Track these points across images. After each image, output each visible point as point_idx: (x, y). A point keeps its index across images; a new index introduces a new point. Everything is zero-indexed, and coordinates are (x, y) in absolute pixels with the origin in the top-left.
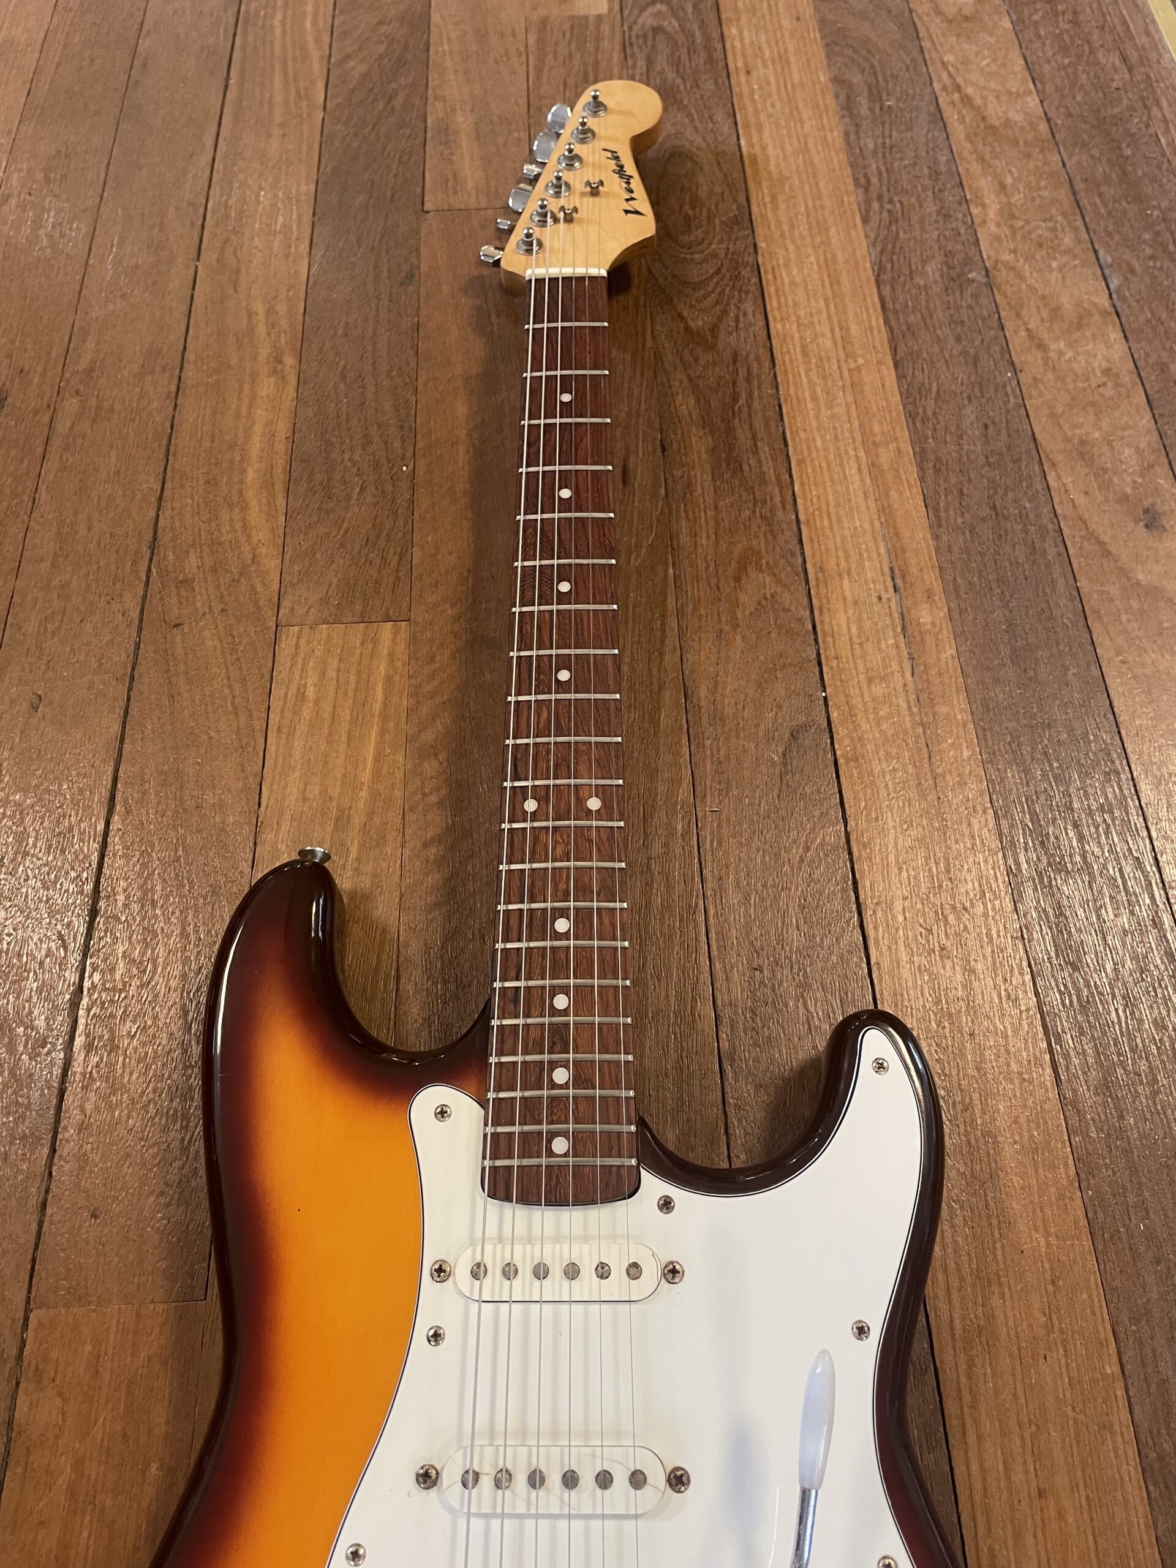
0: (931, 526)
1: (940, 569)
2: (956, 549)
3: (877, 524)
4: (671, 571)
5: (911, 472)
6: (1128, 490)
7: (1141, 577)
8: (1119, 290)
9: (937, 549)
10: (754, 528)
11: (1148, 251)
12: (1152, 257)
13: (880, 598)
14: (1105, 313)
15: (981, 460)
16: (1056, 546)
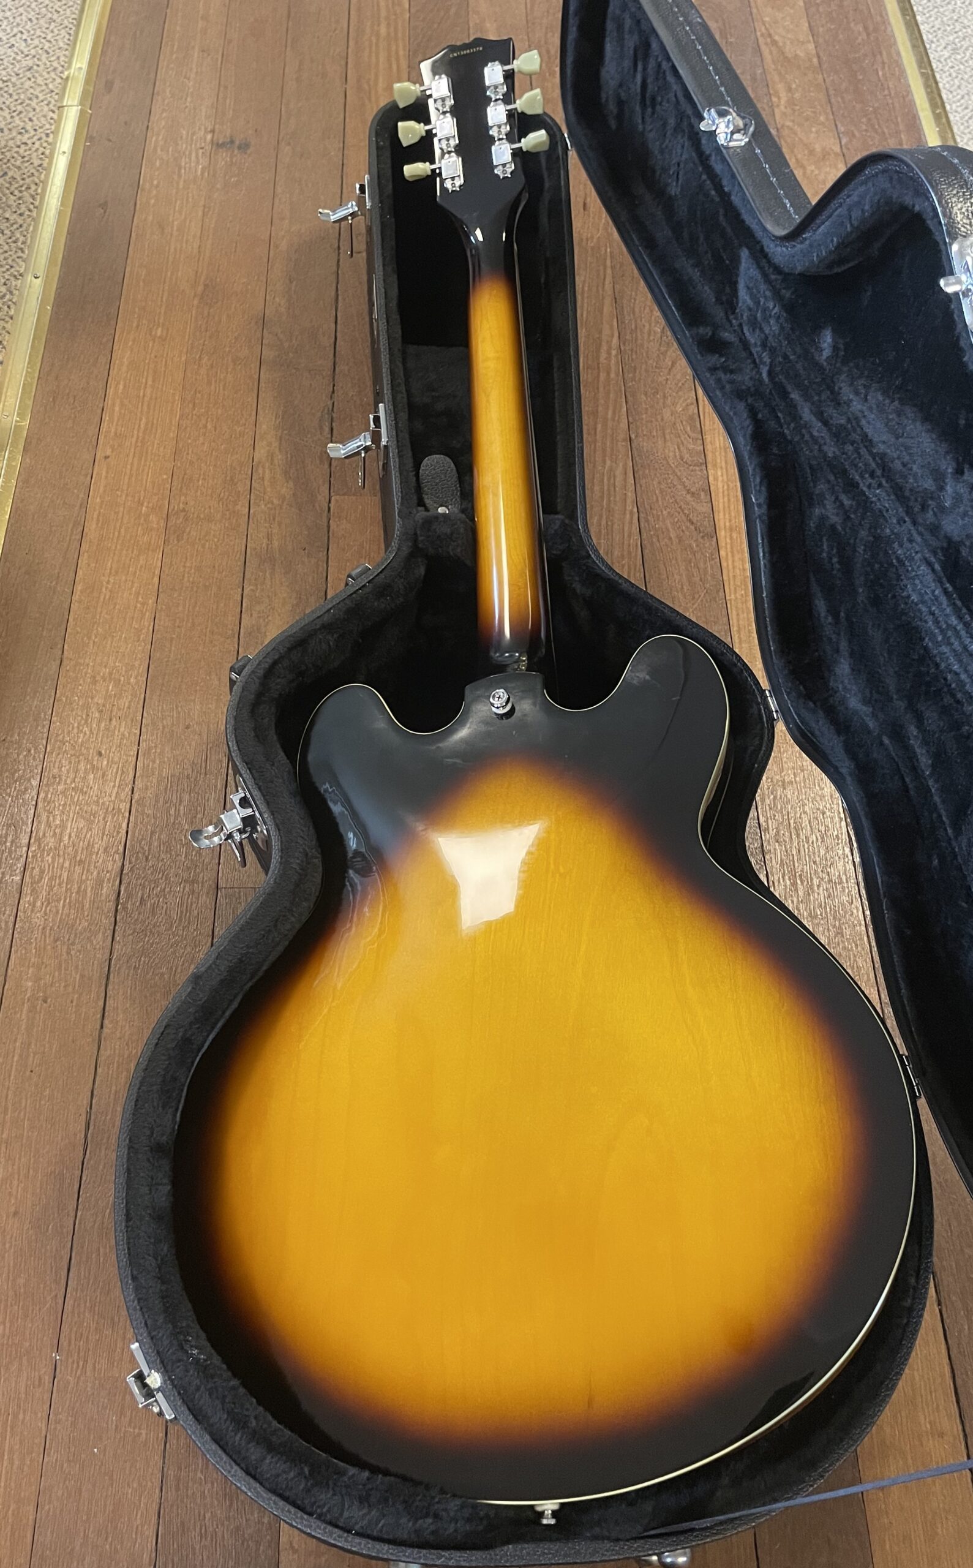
8: (846, 145)
11: (864, 127)
12: (866, 131)
14: (836, 154)
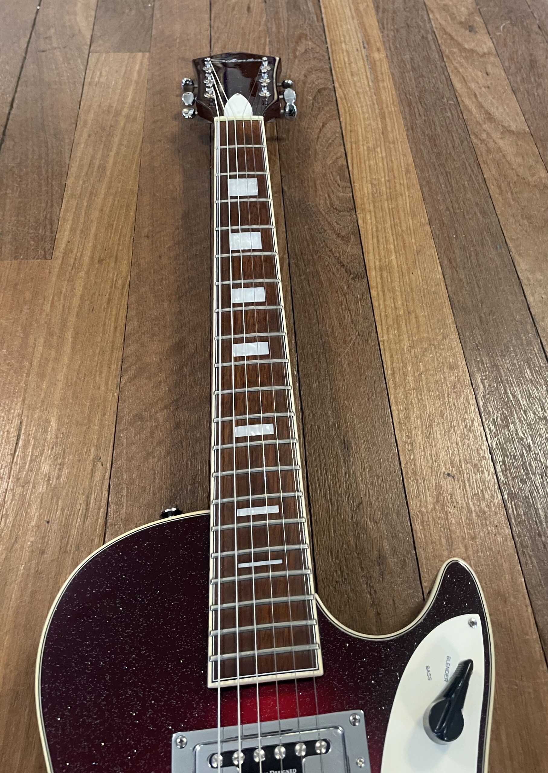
0: (380, 29)
1: (384, 42)
2: (391, 36)
3: (357, 28)
4: (268, 40)
5: (373, 12)
6: (463, 20)
7: (467, 46)
9: (383, 36)
10: (305, 27)
13: (357, 50)
15: (402, 9)
16: (432, 36)
